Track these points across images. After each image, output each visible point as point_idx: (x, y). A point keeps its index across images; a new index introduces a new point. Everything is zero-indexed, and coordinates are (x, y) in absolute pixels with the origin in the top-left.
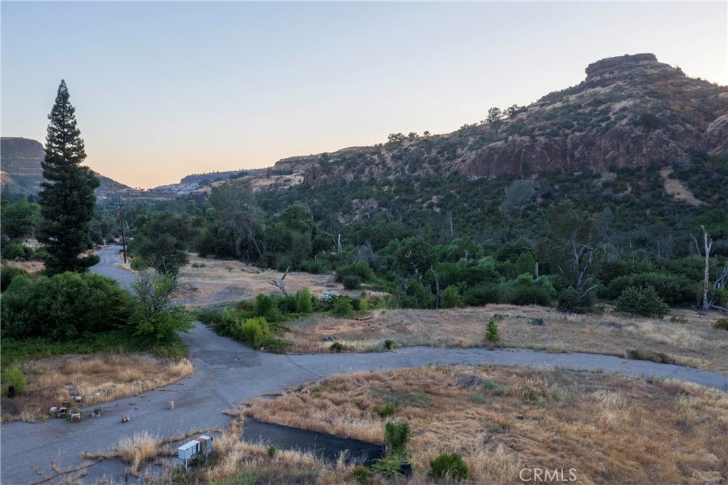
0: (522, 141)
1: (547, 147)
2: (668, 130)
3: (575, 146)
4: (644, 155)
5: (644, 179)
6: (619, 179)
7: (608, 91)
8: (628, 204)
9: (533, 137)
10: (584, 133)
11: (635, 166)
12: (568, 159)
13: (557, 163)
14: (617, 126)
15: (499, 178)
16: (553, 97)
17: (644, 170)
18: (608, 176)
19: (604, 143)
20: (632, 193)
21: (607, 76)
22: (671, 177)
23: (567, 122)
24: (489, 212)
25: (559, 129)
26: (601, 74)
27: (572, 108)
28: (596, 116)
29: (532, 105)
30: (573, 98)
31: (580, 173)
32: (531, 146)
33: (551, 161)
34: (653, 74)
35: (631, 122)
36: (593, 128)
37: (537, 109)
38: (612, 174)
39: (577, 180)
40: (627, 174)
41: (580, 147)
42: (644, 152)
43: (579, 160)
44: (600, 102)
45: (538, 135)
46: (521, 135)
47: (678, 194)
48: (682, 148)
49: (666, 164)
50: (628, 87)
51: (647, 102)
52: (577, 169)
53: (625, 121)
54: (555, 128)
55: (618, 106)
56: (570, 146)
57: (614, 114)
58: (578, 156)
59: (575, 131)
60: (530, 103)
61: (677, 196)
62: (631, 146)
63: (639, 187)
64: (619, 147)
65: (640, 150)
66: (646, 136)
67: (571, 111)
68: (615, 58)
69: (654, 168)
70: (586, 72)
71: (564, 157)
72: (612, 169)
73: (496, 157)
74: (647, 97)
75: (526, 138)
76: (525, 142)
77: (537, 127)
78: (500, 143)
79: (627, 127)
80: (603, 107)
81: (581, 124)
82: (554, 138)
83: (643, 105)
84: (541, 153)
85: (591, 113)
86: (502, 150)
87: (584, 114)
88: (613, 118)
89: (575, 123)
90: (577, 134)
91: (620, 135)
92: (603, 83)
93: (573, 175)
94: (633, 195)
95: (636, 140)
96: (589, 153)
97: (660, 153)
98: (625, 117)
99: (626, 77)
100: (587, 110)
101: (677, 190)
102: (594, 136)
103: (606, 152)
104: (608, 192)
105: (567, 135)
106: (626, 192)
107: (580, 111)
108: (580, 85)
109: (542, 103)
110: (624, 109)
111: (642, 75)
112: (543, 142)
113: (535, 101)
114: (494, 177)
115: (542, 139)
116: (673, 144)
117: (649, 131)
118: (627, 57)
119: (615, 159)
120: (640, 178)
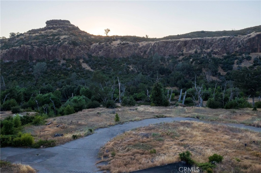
0: (27, 47)
1: (38, 50)
2: (80, 47)
3: (49, 50)
4: (74, 55)
5: (75, 63)
6: (67, 63)
7: (56, 31)
8: (72, 71)
9: (32, 46)
10: (52, 46)
11: (72, 58)
12: (47, 55)
13: (43, 56)
14: (64, 44)
15: (18, 61)
16: (34, 31)
17: (74, 60)
18: (63, 62)
19: (60, 50)
20: (72, 67)
21: (55, 26)
22: (83, 62)
23: (45, 41)
24: (18, 75)
25: (42, 43)
26: (52, 25)
27: (45, 36)
28: (55, 40)
29: (25, 33)
30: (43, 32)
31: (52, 60)
32: (32, 49)
33: (41, 55)
34: (70, 28)
35: (68, 43)
36: (55, 44)
37: (28, 35)
38: (64, 61)
39: (52, 63)
40: (69, 61)
41: (52, 51)
42: (74, 54)
43: (51, 55)
44: (55, 35)
45: (34, 45)
46: (27, 44)
47: (86, 68)
48: (85, 53)
49: (81, 58)
50: (63, 31)
51: (72, 37)
52: (51, 59)
53: (66, 43)
54: (40, 43)
55: (62, 37)
56: (47, 50)
57: (62, 40)
58: (51, 54)
59: (49, 44)
60: (24, 32)
61: (86, 69)
62: (70, 51)
63: (74, 66)
64: (65, 52)
65: (72, 53)
66: (74, 49)
67: (45, 37)
68: (57, 20)
69: (77, 59)
70: (46, 23)
71: (45, 54)
72: (64, 59)
73: (17, 53)
74: (71, 35)
75: (29, 46)
76: (29, 48)
77: (33, 42)
78: (18, 47)
79: (67, 45)
80: (56, 37)
81: (50, 43)
82: (41, 47)
83: (71, 38)
84: (36, 52)
85: (53, 39)
86: (19, 50)
87: (50, 39)
88: (62, 41)
89: (48, 42)
90: (50, 46)
91: (65, 47)
92: (54, 28)
93: (49, 61)
94: (73, 68)
95: (71, 49)
96: (55, 53)
97: (79, 54)
98: (66, 41)
99: (61, 27)
100: (51, 37)
101: (85, 66)
102: (56, 47)
103: (61, 53)
104: (64, 67)
105: (46, 46)
106: (70, 67)
107: (49, 37)
108: (44, 28)
109: (29, 33)
110: (65, 38)
111: (67, 28)
112: (37, 48)
113: (26, 32)
114: (16, 61)
115: (36, 47)
116: (82, 52)
117: (75, 47)
118: (60, 20)
119: (64, 56)
120: (74, 62)
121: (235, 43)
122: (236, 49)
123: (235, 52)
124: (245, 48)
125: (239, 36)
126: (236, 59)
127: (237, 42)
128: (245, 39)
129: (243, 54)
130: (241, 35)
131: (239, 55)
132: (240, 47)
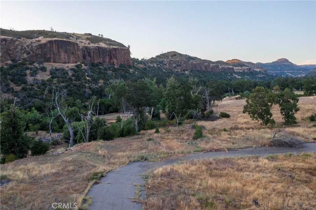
121: (21, 48)
122: (23, 56)
123: (23, 59)
124: (36, 56)
125: (22, 38)
126: (27, 69)
127: (22, 46)
128: (34, 45)
129: (34, 63)
130: (25, 39)
131: (30, 64)
132: (29, 53)
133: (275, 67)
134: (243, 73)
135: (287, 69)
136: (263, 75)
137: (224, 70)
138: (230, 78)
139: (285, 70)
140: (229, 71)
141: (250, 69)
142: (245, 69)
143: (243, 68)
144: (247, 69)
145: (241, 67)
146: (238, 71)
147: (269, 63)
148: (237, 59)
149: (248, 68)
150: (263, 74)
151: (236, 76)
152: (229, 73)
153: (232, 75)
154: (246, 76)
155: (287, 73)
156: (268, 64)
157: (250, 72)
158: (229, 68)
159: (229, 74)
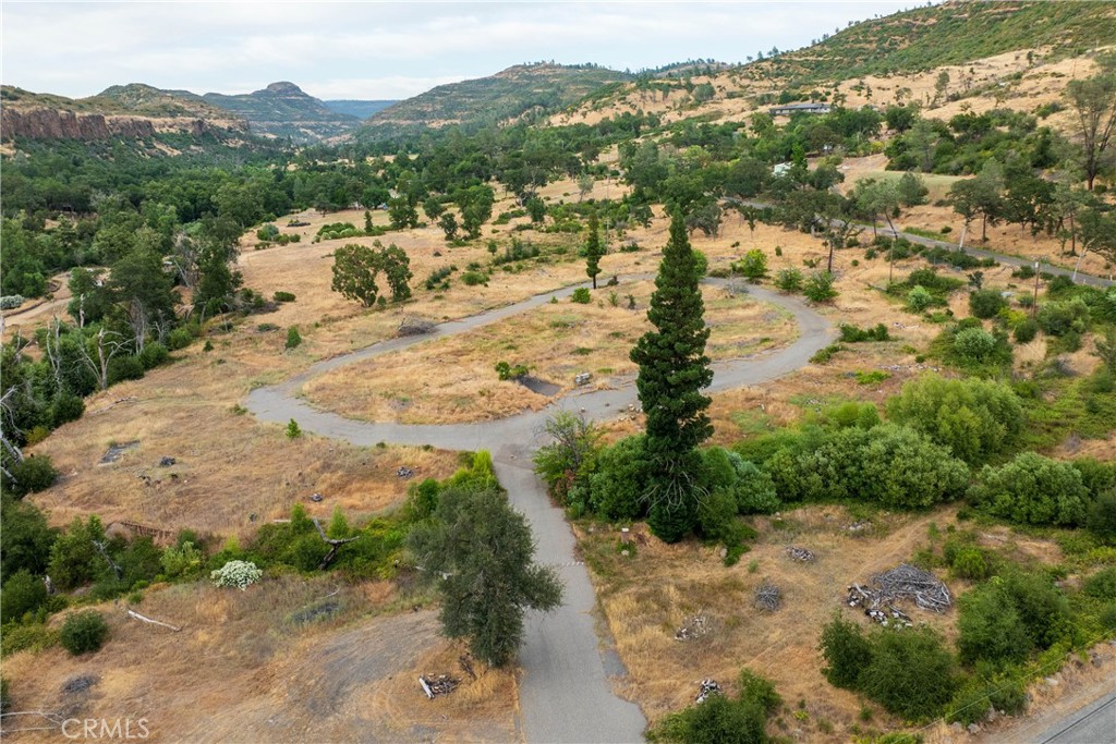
133: (265, 109)
134: (183, 136)
135: (298, 117)
136: (242, 142)
137: (119, 131)
138: (148, 157)
139: (296, 120)
140: (138, 134)
141: (200, 123)
142: (187, 125)
143: (179, 119)
144: (193, 123)
145: (172, 116)
146: (164, 130)
147: (246, 95)
148: (145, 86)
149: (196, 120)
150: (240, 137)
151: (163, 148)
152: (139, 140)
153: (150, 146)
154: (193, 147)
155: (303, 127)
156: (243, 99)
157: (203, 134)
158: (138, 124)
159: (142, 143)
